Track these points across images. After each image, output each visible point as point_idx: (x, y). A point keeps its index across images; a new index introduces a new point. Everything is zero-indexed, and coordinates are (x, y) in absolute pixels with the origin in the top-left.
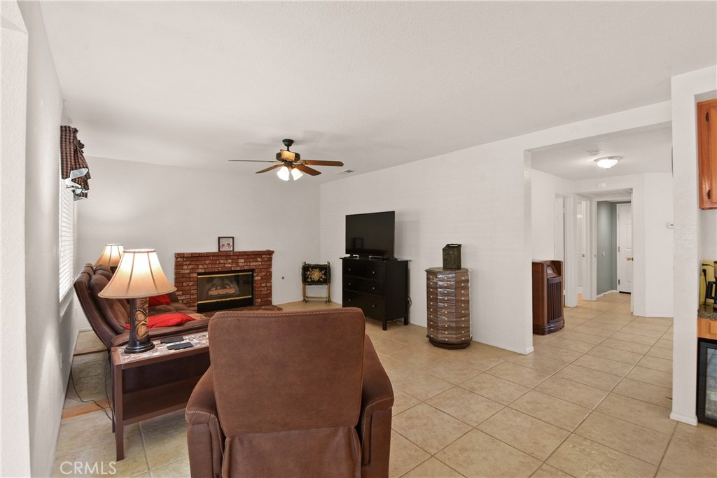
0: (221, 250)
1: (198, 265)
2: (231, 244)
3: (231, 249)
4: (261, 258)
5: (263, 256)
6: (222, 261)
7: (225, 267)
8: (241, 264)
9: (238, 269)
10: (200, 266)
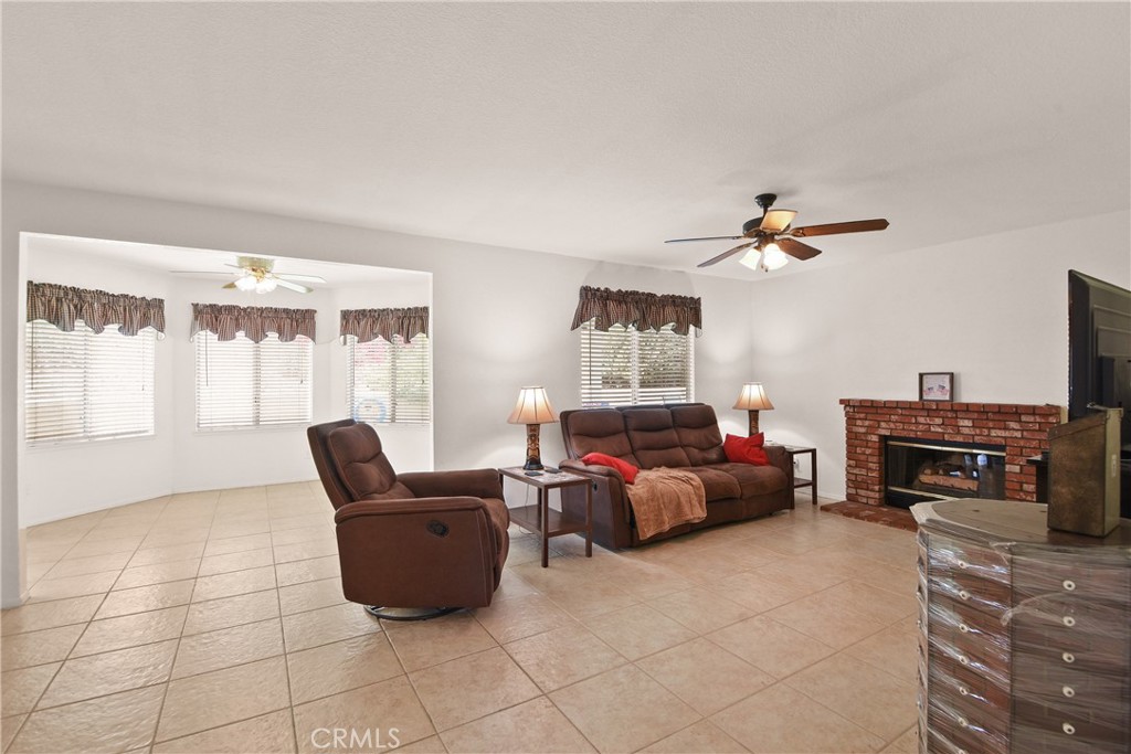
0: (925, 397)
1: (879, 422)
2: (948, 387)
3: (947, 398)
4: (1020, 421)
5: (1024, 418)
6: (921, 420)
7: (930, 431)
8: (966, 431)
9: (959, 439)
10: (883, 424)
